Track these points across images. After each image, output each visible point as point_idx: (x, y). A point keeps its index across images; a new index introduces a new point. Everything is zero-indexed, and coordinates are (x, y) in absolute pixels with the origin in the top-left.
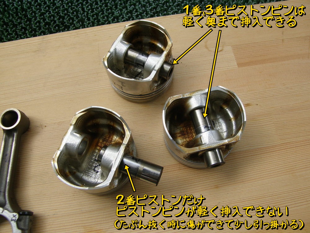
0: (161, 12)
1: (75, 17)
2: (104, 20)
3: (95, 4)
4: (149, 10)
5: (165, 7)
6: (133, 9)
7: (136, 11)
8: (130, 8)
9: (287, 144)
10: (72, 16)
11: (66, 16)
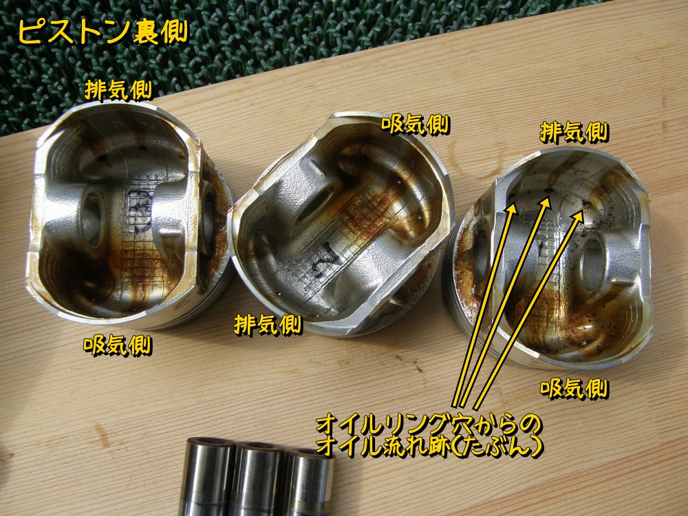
0: (305, 30)
1: (43, 60)
2: (136, 64)
3: (100, 9)
4: (269, 25)
5: (317, 12)
6: (221, 22)
7: (232, 30)
8: (209, 17)
9: (676, 443)
10: (32, 57)
11: (14, 56)
